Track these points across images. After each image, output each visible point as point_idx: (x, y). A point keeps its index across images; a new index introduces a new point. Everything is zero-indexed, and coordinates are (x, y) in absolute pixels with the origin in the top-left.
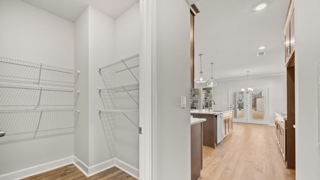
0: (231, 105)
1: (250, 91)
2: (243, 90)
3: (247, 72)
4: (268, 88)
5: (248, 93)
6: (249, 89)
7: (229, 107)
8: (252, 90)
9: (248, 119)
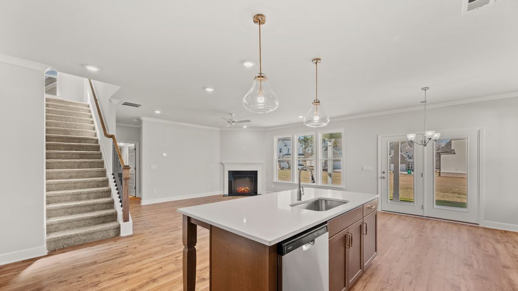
0: (384, 173)
1: (430, 139)
2: (411, 137)
3: (423, 89)
4: (479, 132)
5: (425, 145)
6: (429, 134)
7: (379, 176)
8: (437, 136)
9: (425, 207)
